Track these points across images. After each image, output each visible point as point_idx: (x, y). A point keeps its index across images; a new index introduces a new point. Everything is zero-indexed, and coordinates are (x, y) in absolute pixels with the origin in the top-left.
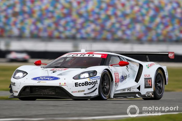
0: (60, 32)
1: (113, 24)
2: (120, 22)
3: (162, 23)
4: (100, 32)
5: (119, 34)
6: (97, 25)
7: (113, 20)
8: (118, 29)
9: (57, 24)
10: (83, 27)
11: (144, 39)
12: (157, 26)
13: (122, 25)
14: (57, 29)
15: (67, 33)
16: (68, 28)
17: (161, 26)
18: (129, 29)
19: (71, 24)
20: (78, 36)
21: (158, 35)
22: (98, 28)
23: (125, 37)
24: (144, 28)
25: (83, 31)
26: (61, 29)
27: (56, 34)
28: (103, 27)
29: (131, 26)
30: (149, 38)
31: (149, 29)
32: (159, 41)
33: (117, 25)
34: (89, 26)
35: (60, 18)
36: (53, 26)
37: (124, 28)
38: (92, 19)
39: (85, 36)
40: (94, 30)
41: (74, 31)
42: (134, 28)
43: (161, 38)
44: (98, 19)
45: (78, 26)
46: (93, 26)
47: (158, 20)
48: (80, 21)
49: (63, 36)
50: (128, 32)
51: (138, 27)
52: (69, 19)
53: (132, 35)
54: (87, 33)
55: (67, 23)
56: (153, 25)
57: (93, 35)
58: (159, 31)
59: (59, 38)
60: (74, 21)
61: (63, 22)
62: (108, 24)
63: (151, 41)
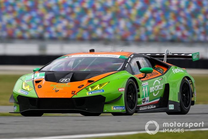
0: (23, 31)
1: (90, 20)
2: (99, 17)
3: (153, 18)
4: (74, 31)
5: (99, 32)
6: (69, 21)
7: (91, 14)
8: (97, 26)
9: (19, 20)
10: (52, 24)
11: (130, 38)
12: (147, 21)
13: (101, 21)
14: (19, 27)
15: (33, 32)
16: (34, 25)
17: (152, 22)
18: (110, 25)
19: (37, 20)
20: (47, 35)
21: (148, 33)
22: (72, 25)
23: (106, 36)
24: (129, 25)
25: (53, 29)
26: (25, 27)
27: (18, 33)
28: (78, 24)
29: (113, 22)
30: (136, 37)
31: (136, 26)
32: (150, 42)
33: (96, 21)
34: (60, 22)
35: (22, 13)
36: (14, 23)
37: (104, 25)
38: (63, 13)
39: (55, 35)
40: (66, 28)
41: (40, 29)
42: (118, 24)
43: (152, 37)
44: (72, 13)
45: (47, 23)
46: (65, 23)
47: (148, 14)
48: (48, 16)
49: (27, 35)
50: (110, 30)
51: (123, 23)
52: (34, 14)
53: (115, 33)
54: (57, 32)
55: (32, 19)
56: (141, 21)
57: (64, 34)
58: (150, 28)
59: (22, 38)
60: (41, 16)
61: (26, 18)
62: (84, 20)
63: (139, 42)
